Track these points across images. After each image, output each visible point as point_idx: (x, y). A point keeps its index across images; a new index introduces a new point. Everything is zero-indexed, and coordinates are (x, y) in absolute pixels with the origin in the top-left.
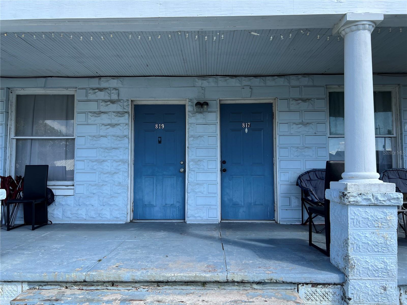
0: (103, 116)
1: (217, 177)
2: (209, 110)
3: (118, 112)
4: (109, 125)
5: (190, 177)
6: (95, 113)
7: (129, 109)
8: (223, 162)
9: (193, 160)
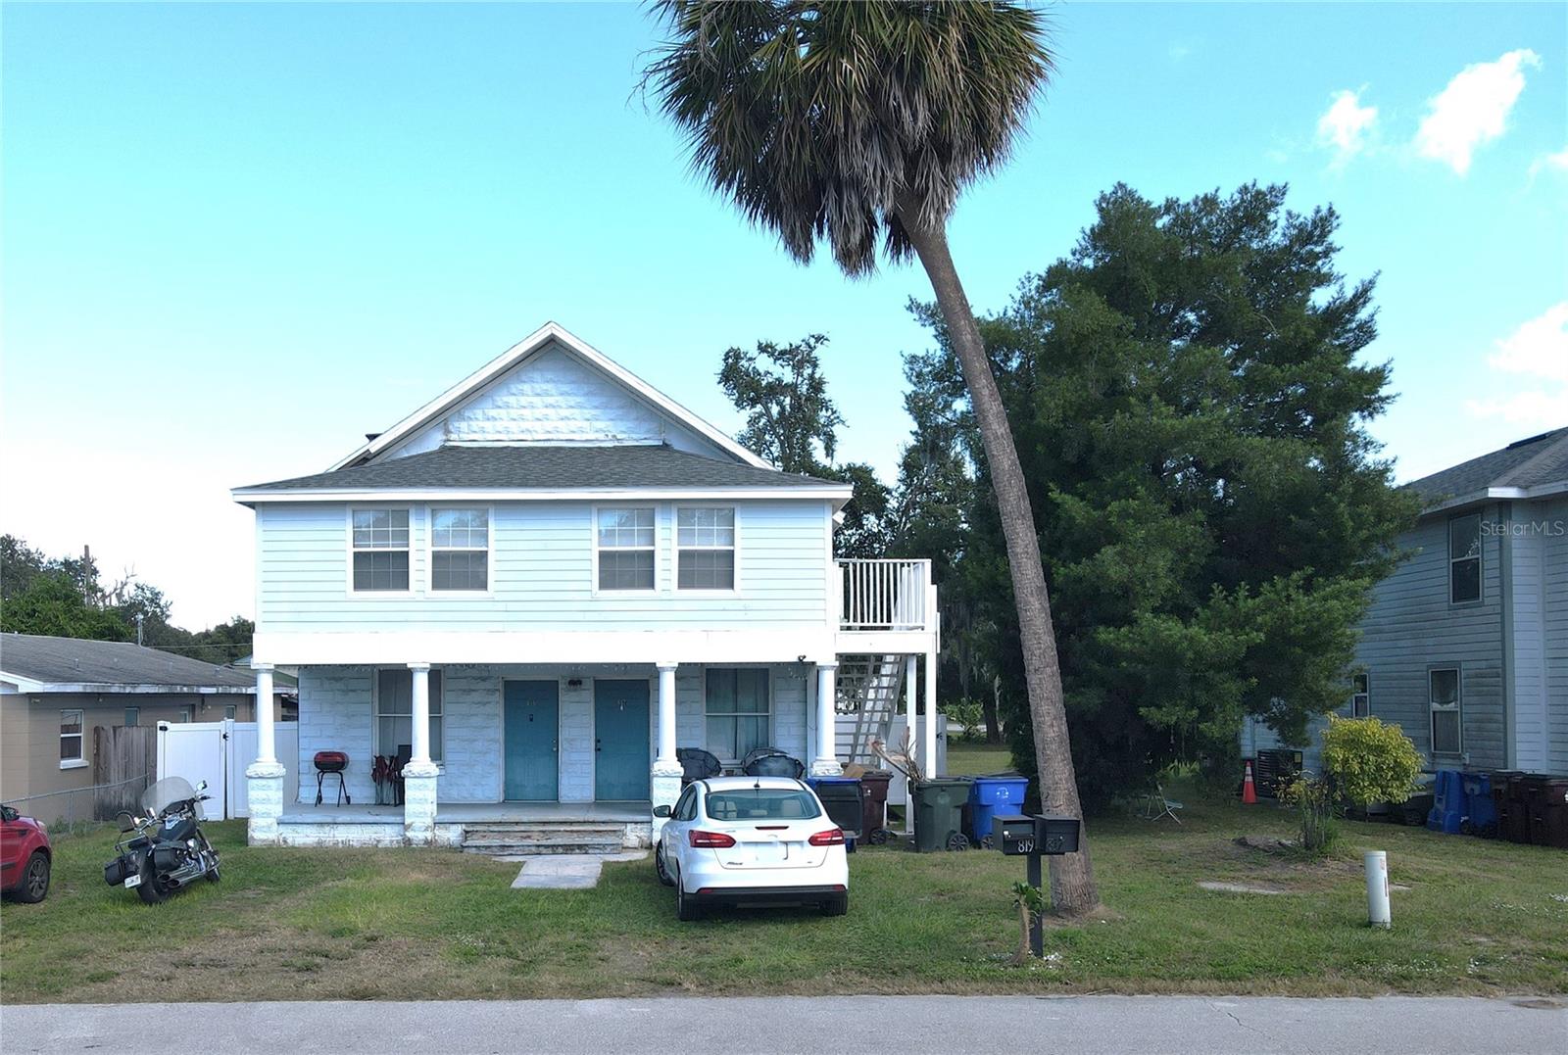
0: (474, 693)
1: (591, 756)
2: (583, 687)
3: (489, 690)
4: (479, 703)
5: (563, 757)
6: (464, 691)
7: (501, 686)
8: (598, 741)
9: (566, 739)
